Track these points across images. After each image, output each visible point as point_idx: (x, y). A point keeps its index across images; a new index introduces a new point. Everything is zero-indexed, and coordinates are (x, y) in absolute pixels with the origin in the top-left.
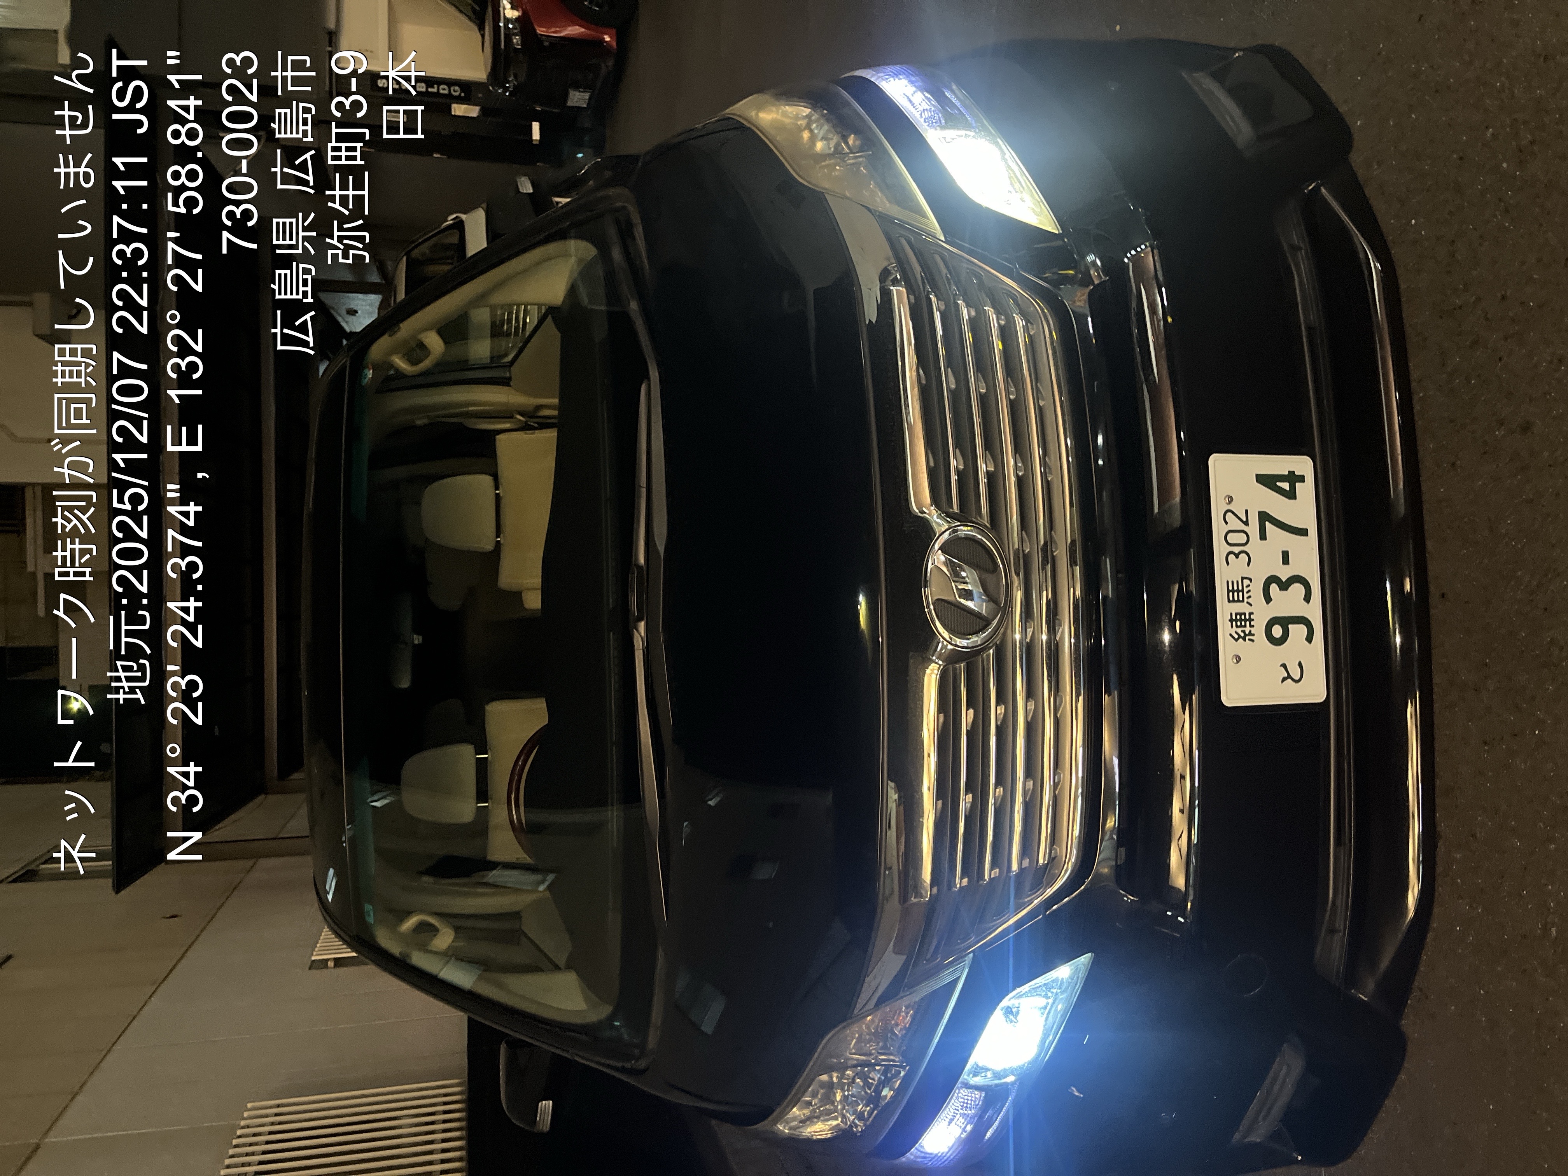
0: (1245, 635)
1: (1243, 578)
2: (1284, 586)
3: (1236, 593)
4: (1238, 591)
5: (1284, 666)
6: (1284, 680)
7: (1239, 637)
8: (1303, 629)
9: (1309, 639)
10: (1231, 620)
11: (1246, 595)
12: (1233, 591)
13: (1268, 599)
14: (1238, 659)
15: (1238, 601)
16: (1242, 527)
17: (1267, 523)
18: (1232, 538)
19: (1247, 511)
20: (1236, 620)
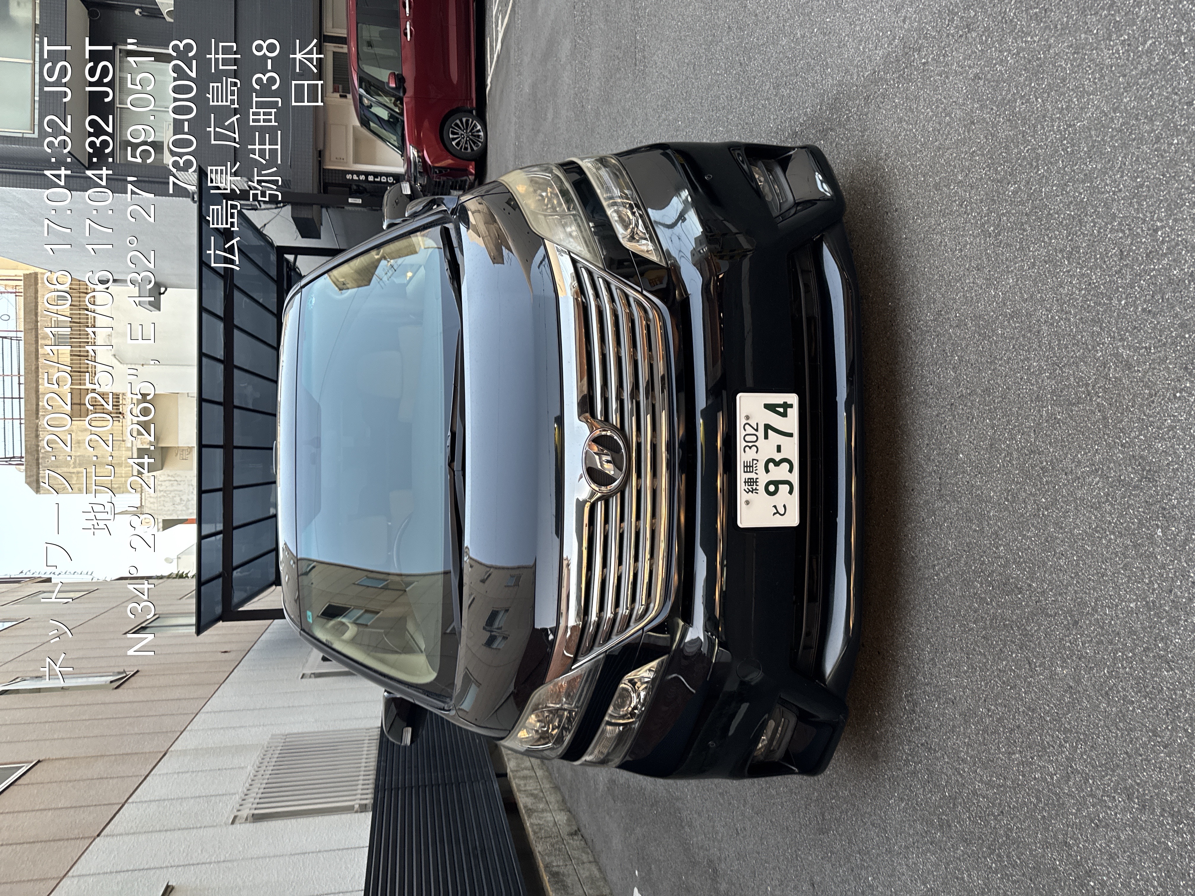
1: (753, 460)
2: (777, 464)
3: (749, 467)
5: (775, 507)
6: (774, 514)
7: (750, 491)
8: (787, 487)
9: (791, 492)
10: (745, 482)
11: (754, 469)
12: (747, 467)
13: (767, 471)
14: (747, 503)
15: (750, 472)
16: (755, 432)
17: (769, 430)
18: (748, 438)
19: (757, 424)
20: (748, 482)
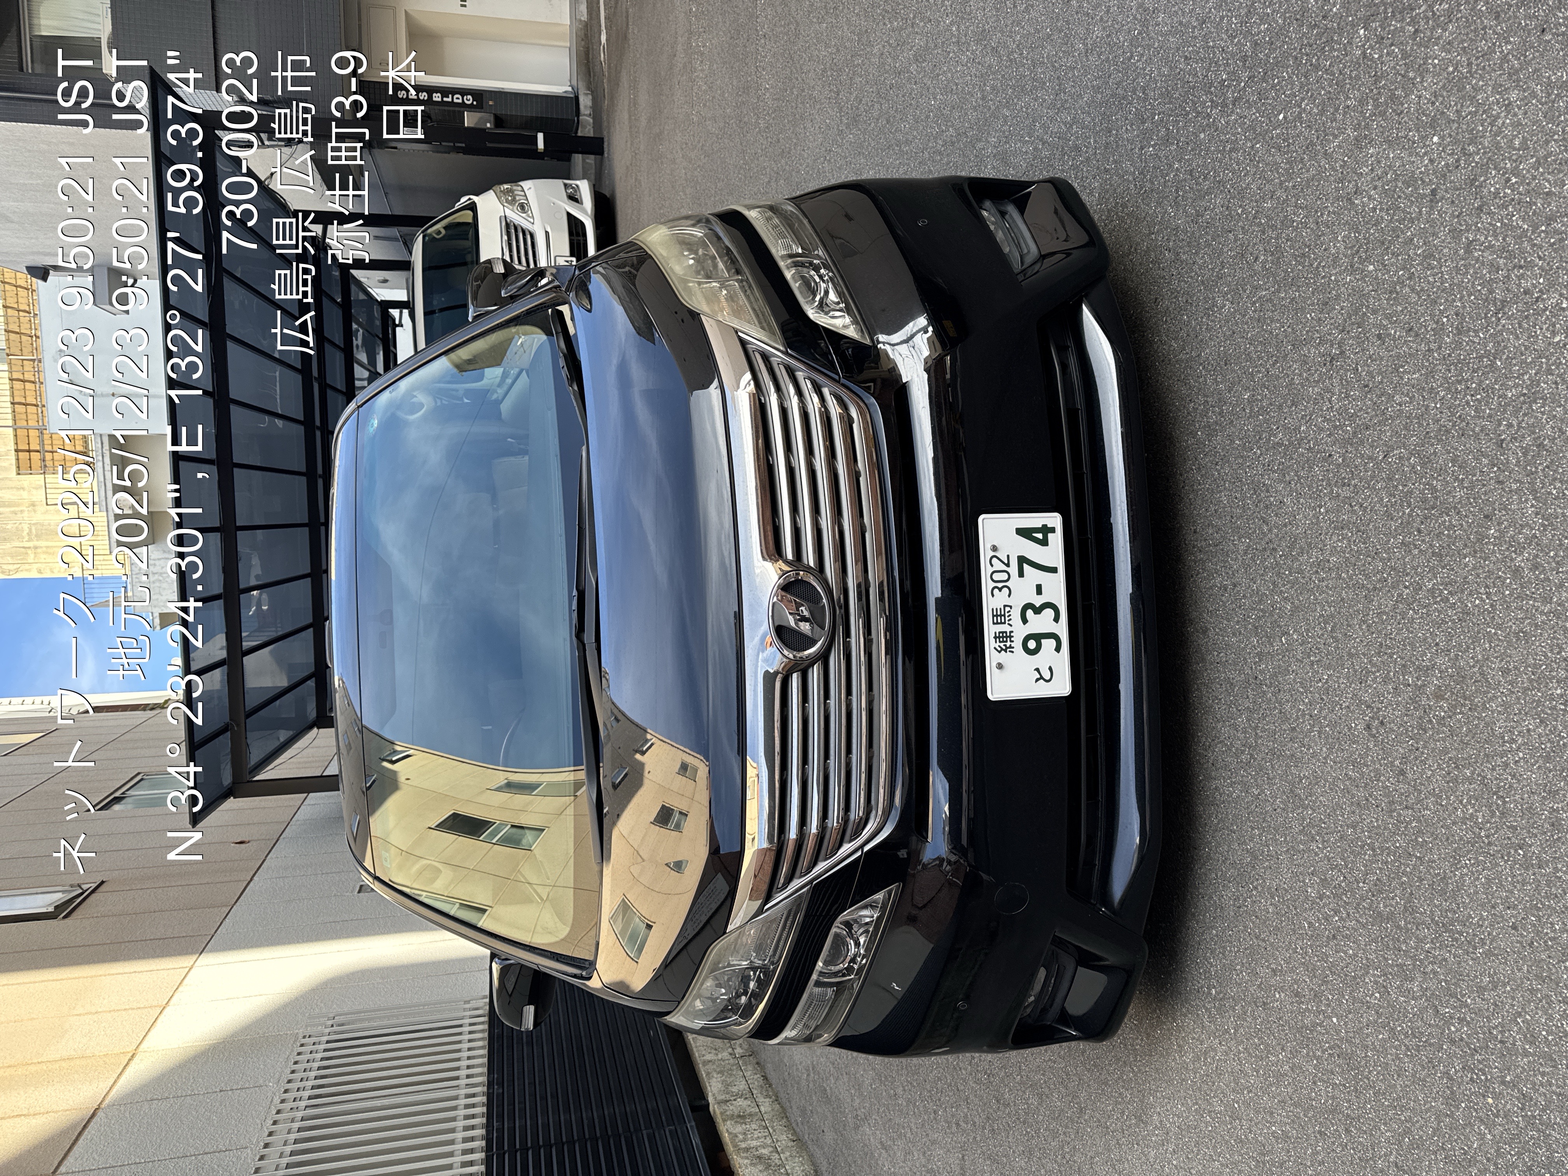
0: (1007, 648)
1: (1005, 606)
2: (1038, 611)
3: (1000, 617)
4: (1001, 616)
5: (1037, 670)
6: (1037, 680)
7: (1002, 649)
8: (1052, 643)
9: (1058, 649)
10: (995, 637)
11: (1007, 619)
12: (997, 616)
13: (1025, 621)
14: (1000, 666)
15: (1001, 623)
16: (1004, 568)
17: (1025, 565)
18: (996, 577)
19: (1008, 556)
20: (999, 637)
